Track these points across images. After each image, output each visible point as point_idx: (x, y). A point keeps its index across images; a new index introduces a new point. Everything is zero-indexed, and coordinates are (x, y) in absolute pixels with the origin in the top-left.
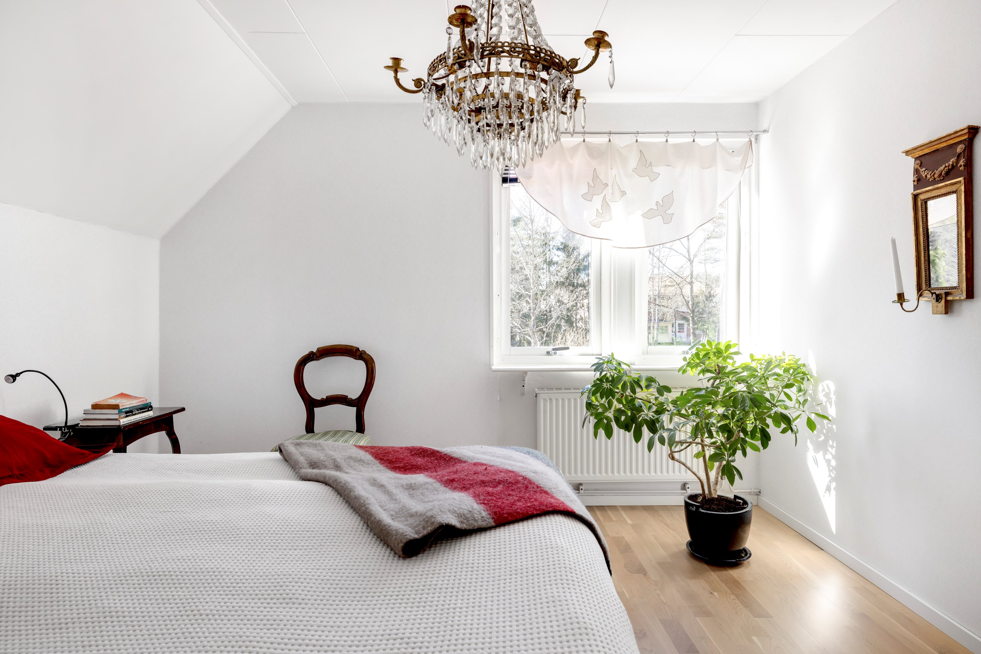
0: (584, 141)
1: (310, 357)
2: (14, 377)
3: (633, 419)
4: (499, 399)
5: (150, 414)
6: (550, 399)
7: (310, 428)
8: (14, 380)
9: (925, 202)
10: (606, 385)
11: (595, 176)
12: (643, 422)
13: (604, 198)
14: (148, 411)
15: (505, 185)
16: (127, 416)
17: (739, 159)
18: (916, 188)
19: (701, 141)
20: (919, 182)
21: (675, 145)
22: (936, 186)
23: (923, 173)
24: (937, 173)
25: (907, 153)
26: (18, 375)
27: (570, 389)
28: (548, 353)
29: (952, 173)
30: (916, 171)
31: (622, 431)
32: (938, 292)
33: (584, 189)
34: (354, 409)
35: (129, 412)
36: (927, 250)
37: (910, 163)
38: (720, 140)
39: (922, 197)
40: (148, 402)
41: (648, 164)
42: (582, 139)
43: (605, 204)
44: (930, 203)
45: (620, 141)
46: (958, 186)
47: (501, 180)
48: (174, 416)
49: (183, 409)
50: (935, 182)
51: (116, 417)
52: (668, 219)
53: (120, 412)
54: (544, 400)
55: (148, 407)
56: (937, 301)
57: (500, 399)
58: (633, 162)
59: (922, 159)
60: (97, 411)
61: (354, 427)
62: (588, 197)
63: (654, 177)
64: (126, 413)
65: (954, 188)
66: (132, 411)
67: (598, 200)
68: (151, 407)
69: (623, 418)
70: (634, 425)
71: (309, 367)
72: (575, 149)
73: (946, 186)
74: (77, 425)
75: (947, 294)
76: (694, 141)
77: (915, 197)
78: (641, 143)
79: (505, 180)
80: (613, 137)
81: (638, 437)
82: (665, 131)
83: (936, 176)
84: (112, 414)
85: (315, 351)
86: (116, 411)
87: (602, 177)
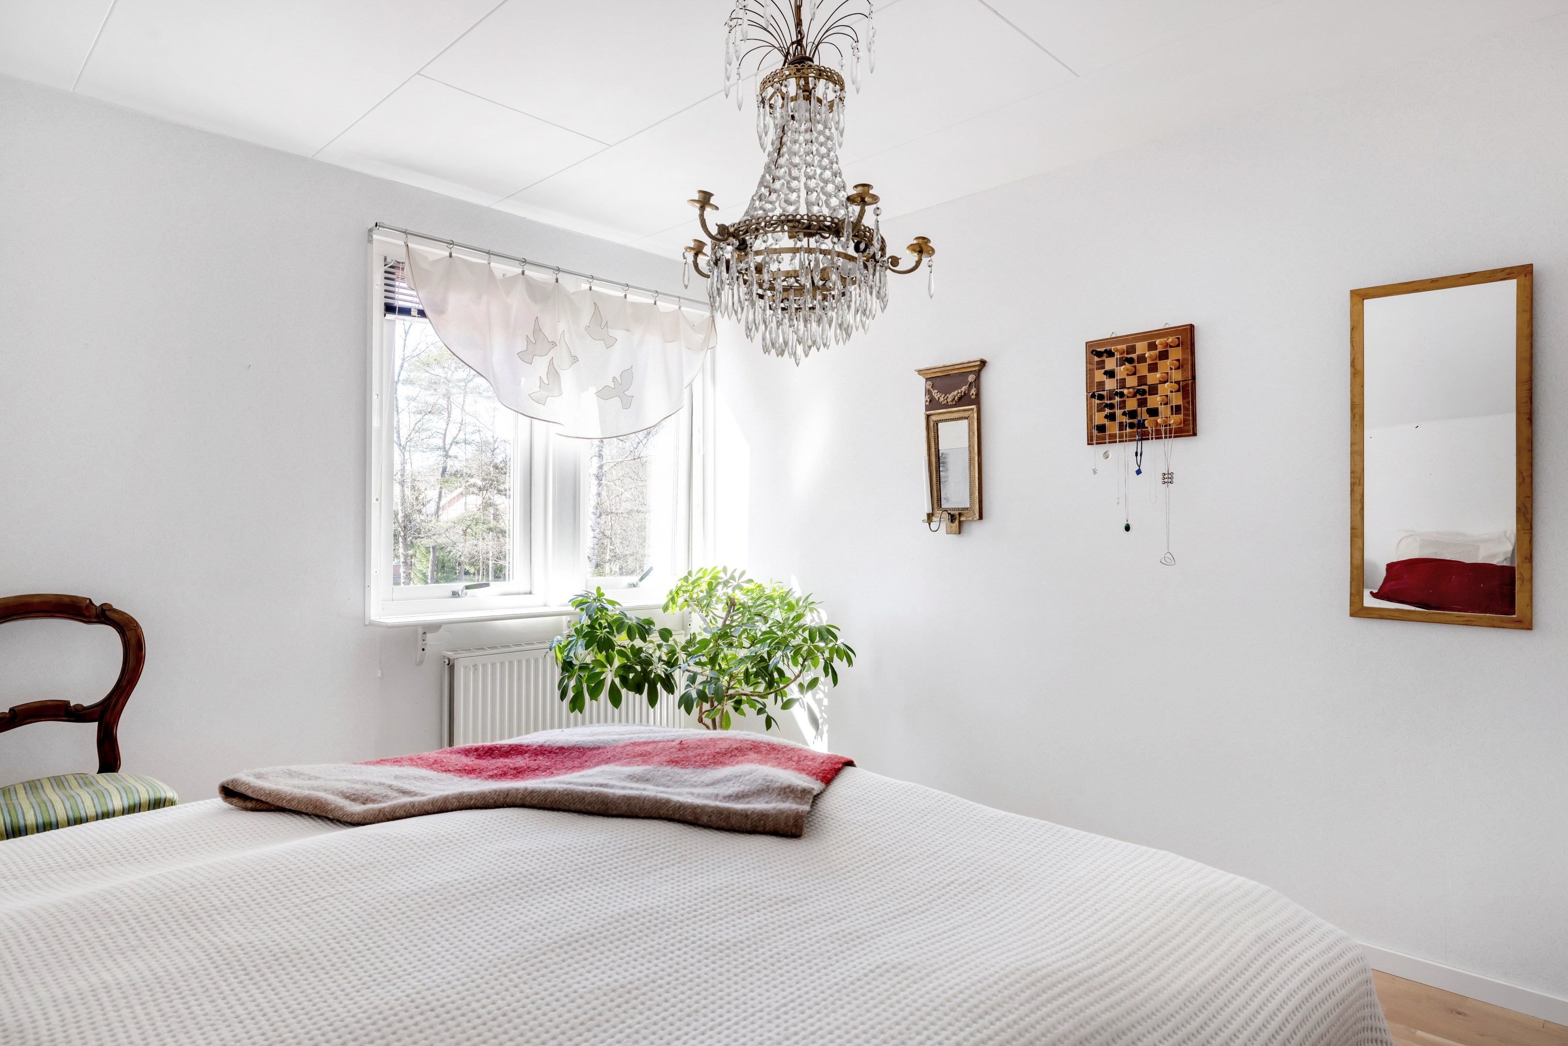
0: (523, 273)
3: (646, 674)
4: (379, 675)
6: (475, 666)
9: (936, 423)
10: (601, 633)
11: (537, 329)
12: (657, 678)
13: (551, 362)
15: (390, 316)
17: (702, 336)
18: (928, 408)
19: (665, 306)
20: (932, 404)
21: (633, 304)
22: (950, 410)
23: (936, 394)
24: (950, 397)
25: (920, 372)
27: (508, 646)
28: (455, 594)
29: (962, 400)
30: (928, 392)
31: (631, 694)
32: (952, 513)
33: (521, 345)
34: (92, 728)
36: (938, 471)
37: (921, 384)
38: (682, 308)
39: (934, 418)
41: (603, 324)
42: (520, 271)
43: (553, 372)
44: (940, 425)
45: (568, 283)
46: (970, 412)
47: (383, 307)
50: (946, 406)
52: (627, 403)
54: (466, 667)
56: (952, 521)
57: (382, 675)
58: (586, 318)
59: (934, 380)
62: (527, 357)
63: (610, 343)
65: (966, 414)
67: (541, 365)
69: (631, 676)
70: (646, 685)
72: (509, 282)
73: (959, 411)
75: (960, 514)
76: (655, 303)
77: (928, 417)
78: (596, 292)
79: (389, 309)
80: (561, 276)
81: (653, 700)
82: (624, 282)
83: (949, 400)
87: (547, 330)
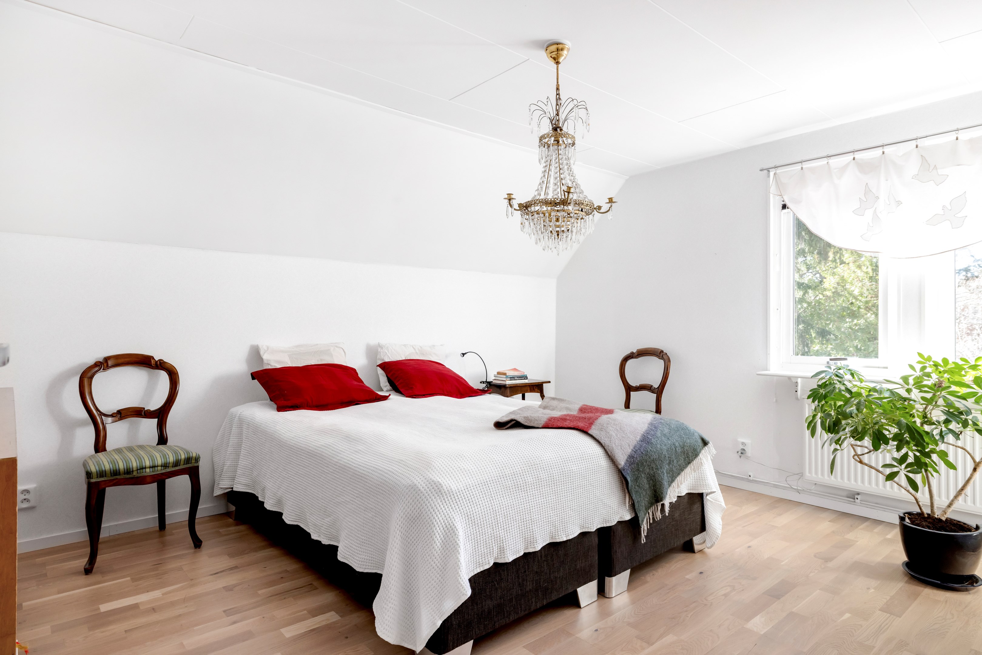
0: (854, 159)
1: (631, 356)
2: (464, 354)
4: (774, 400)
5: (526, 381)
7: (627, 405)
8: (463, 356)
11: (867, 190)
13: (875, 211)
14: (525, 379)
16: (511, 380)
26: (466, 353)
34: (655, 396)
35: (512, 378)
40: (525, 374)
41: (931, 168)
48: (544, 384)
49: (549, 382)
51: (505, 379)
52: (957, 223)
53: (507, 377)
55: (525, 377)
57: (776, 401)
60: (499, 376)
61: (654, 409)
62: (859, 212)
63: (940, 180)
64: (511, 378)
66: (514, 378)
67: (868, 215)
68: (527, 377)
71: (630, 362)
72: (843, 169)
74: (492, 382)
84: (503, 378)
85: (634, 352)
86: (505, 376)
